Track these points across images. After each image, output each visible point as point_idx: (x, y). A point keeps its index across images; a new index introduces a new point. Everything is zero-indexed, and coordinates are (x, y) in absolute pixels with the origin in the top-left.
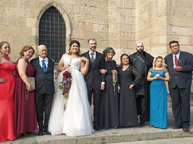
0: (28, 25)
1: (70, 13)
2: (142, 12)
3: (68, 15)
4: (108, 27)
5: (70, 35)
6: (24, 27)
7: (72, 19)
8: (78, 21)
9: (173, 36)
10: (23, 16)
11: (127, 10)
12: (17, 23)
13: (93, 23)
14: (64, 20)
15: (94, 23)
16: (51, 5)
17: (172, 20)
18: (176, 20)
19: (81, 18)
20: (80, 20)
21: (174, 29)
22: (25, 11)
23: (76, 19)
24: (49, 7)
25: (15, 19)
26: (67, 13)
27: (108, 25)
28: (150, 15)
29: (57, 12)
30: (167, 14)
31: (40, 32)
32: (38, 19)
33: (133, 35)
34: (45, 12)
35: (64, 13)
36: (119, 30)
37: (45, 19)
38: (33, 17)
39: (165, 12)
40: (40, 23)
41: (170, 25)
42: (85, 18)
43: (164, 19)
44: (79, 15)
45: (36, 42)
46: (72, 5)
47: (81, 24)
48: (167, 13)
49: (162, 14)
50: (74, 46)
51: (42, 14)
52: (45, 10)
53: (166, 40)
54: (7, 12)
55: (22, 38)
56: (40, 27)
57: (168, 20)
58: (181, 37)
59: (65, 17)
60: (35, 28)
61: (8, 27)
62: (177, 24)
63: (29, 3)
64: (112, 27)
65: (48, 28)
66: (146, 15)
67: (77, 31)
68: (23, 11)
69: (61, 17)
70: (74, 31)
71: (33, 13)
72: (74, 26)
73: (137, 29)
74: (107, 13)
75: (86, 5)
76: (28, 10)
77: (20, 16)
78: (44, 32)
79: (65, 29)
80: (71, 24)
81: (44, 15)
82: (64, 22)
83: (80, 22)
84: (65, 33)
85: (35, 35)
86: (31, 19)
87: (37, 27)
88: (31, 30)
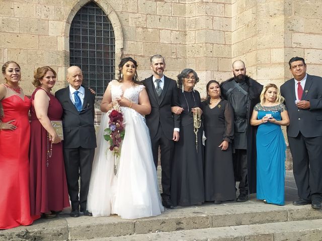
0: (52, 33)
1: (121, 12)
2: (242, 10)
3: (117, 15)
4: (186, 35)
5: (122, 49)
6: (44, 37)
7: (124, 23)
8: (134, 26)
9: (295, 50)
10: (43, 17)
11: (218, 6)
12: (33, 30)
13: (160, 29)
14: (111, 24)
15: (163, 29)
17: (294, 22)
18: (301, 23)
19: (140, 20)
20: (138, 23)
21: (297, 38)
22: (46, 9)
23: (131, 23)
25: (29, 23)
26: (116, 12)
27: (185, 32)
28: (256, 14)
29: (100, 10)
30: (285, 12)
31: (71, 44)
32: (68, 22)
33: (227, 47)
34: (80, 10)
35: (110, 12)
36: (203, 40)
37: (79, 22)
38: (59, 20)
39: (282, 9)
40: (71, 29)
41: (290, 30)
42: (146, 20)
43: (280, 20)
44: (137, 15)
45: (65, 61)
47: (140, 30)
48: (285, 10)
49: (276, 12)
50: (128, 66)
51: (74, 14)
52: (79, 8)
53: (282, 56)
54: (16, 12)
55: (42, 54)
56: (71, 37)
57: (287, 22)
58: (308, 51)
59: (113, 19)
60: (63, 37)
61: (18, 36)
62: (302, 29)
64: (191, 34)
65: (85, 39)
66: (249, 15)
67: (133, 42)
68: (42, 9)
69: (106, 18)
70: (129, 43)
71: (59, 13)
72: (128, 35)
73: (234, 37)
74: (183, 11)
76: (52, 7)
77: (38, 17)
78: (78, 45)
79: (113, 40)
80: (123, 31)
81: (77, 15)
82: (112, 28)
83: (138, 27)
84: (113, 46)
85: (64, 49)
86: (56, 22)
87: (67, 37)
88: (57, 41)
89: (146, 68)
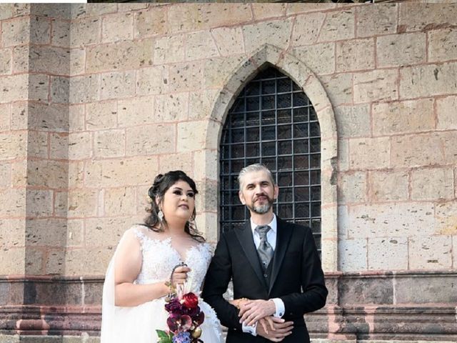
0: (183, 146)
1: (334, 76)
3: (323, 84)
5: (335, 160)
6: (168, 157)
7: (339, 99)
8: (367, 100)
10: (167, 118)
12: (148, 147)
13: (437, 97)
15: (444, 96)
16: (260, 63)
19: (382, 84)
20: (375, 93)
22: (174, 100)
23: (359, 96)
24: (251, 70)
25: (142, 135)
26: (319, 79)
29: (287, 82)
32: (213, 119)
35: (306, 81)
37: (240, 117)
38: (199, 118)
42: (398, 82)
44: (374, 75)
45: (206, 202)
46: (342, 43)
47: (382, 107)
50: (178, 192)
51: (227, 101)
52: (238, 85)
54: (121, 118)
60: (204, 152)
61: (122, 163)
63: (187, 74)
65: (253, 148)
67: (363, 140)
68: (166, 104)
69: (301, 97)
70: (351, 144)
71: (199, 102)
72: (351, 124)
75: (401, 30)
76: (183, 96)
77: (158, 120)
80: (336, 118)
83: (377, 102)
85: (204, 176)
86: (191, 124)
87: (212, 150)
88: (193, 162)
89: (398, 198)
